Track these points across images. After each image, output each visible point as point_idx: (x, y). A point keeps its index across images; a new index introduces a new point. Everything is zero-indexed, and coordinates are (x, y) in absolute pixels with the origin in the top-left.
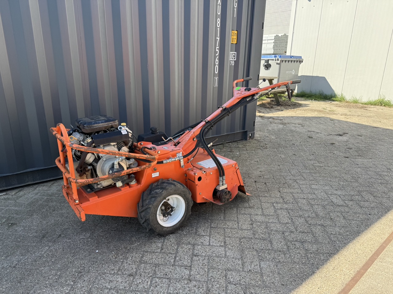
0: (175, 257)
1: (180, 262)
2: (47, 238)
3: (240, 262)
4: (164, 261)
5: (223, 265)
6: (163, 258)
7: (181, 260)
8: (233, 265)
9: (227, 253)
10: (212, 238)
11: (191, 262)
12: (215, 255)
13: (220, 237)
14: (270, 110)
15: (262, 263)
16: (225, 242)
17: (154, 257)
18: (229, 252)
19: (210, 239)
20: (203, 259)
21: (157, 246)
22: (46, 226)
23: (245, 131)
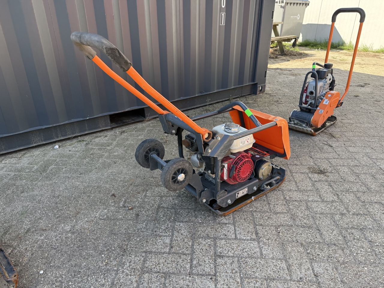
0: (192, 260)
1: (199, 268)
2: (10, 234)
3: (284, 265)
4: (175, 267)
5: (260, 270)
6: (174, 261)
7: (200, 265)
8: (276, 269)
9: (263, 250)
10: (238, 227)
11: (215, 267)
12: (246, 254)
13: (249, 225)
14: (275, 60)
15: (315, 265)
16: (257, 234)
17: (161, 261)
18: (265, 249)
19: (235, 230)
20: (231, 261)
21: (164, 243)
22: (10, 215)
23: (254, 83)
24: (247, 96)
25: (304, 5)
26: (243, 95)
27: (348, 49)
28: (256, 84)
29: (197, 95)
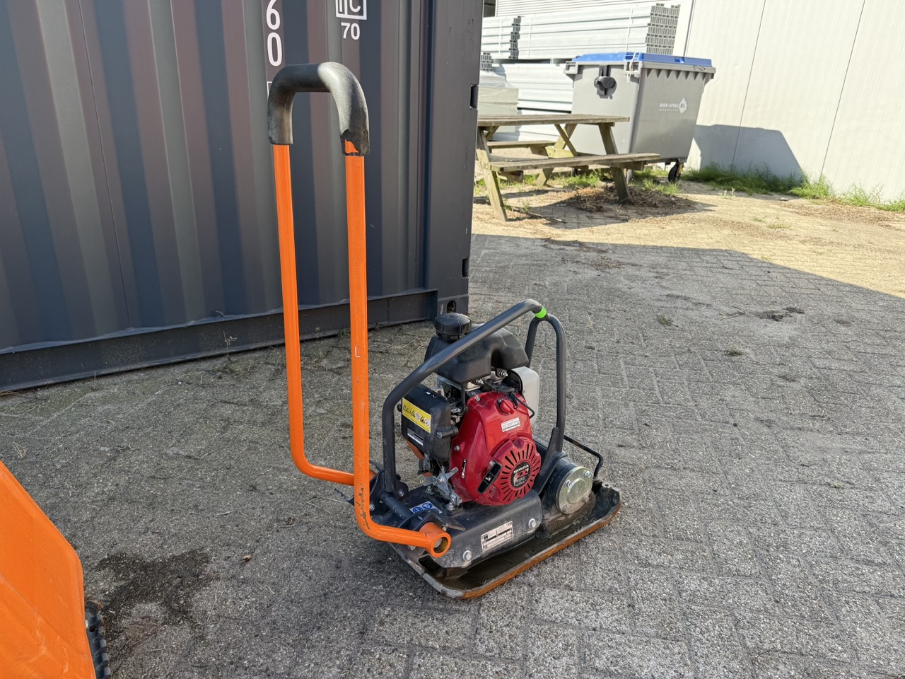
14: (590, 218)
23: (425, 291)
24: (408, 326)
25: (699, 76)
26: (392, 323)
27: (814, 197)
28: (434, 294)
29: (192, 323)
